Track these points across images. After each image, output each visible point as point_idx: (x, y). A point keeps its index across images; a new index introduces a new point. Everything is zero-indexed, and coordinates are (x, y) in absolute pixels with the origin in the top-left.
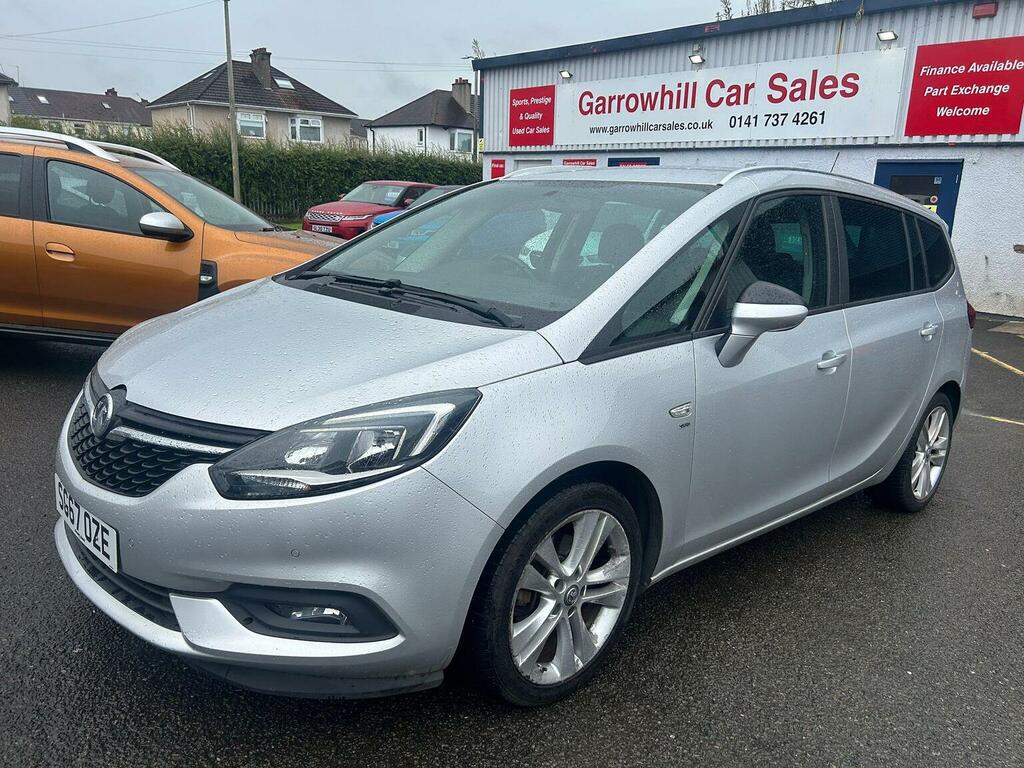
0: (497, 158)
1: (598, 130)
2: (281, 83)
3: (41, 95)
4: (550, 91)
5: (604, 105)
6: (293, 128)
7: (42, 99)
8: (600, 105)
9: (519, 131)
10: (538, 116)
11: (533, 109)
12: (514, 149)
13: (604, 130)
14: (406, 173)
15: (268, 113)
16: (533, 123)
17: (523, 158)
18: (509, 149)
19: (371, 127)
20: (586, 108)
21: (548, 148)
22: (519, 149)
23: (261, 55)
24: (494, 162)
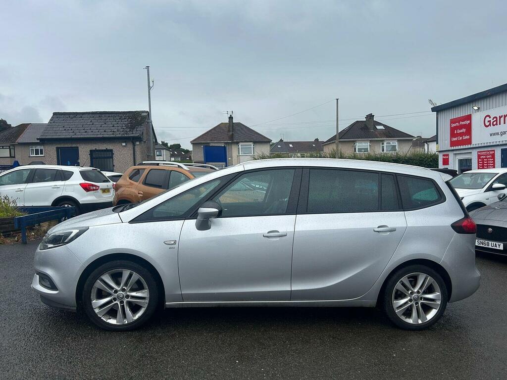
0: (445, 153)
1: (494, 134)
2: (379, 127)
3: (291, 144)
4: (469, 117)
5: (496, 121)
6: (383, 147)
7: (291, 145)
8: (494, 121)
9: (455, 139)
10: (464, 130)
11: (461, 127)
12: (452, 148)
13: (498, 134)
14: (424, 164)
15: (371, 141)
16: (461, 134)
17: (458, 152)
18: (450, 148)
19: (426, 142)
20: (487, 124)
21: (469, 146)
22: (455, 148)
23: (370, 117)
24: (444, 155)
